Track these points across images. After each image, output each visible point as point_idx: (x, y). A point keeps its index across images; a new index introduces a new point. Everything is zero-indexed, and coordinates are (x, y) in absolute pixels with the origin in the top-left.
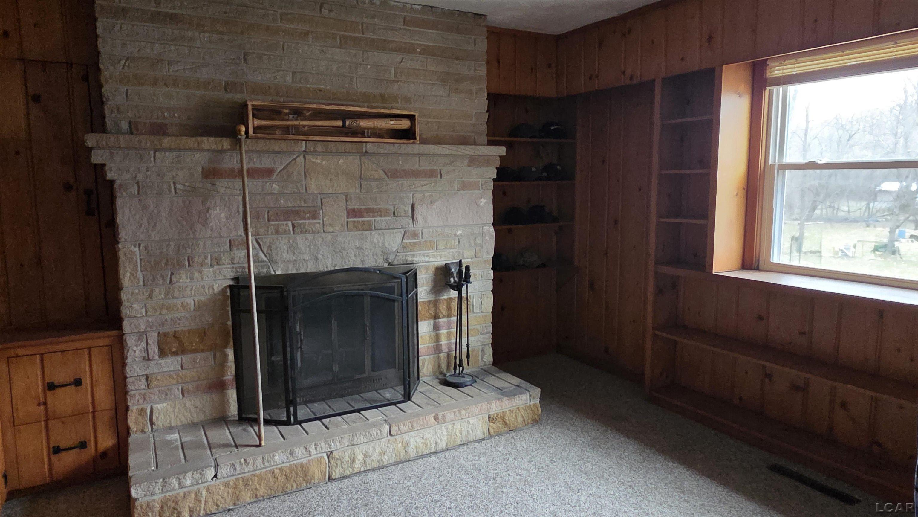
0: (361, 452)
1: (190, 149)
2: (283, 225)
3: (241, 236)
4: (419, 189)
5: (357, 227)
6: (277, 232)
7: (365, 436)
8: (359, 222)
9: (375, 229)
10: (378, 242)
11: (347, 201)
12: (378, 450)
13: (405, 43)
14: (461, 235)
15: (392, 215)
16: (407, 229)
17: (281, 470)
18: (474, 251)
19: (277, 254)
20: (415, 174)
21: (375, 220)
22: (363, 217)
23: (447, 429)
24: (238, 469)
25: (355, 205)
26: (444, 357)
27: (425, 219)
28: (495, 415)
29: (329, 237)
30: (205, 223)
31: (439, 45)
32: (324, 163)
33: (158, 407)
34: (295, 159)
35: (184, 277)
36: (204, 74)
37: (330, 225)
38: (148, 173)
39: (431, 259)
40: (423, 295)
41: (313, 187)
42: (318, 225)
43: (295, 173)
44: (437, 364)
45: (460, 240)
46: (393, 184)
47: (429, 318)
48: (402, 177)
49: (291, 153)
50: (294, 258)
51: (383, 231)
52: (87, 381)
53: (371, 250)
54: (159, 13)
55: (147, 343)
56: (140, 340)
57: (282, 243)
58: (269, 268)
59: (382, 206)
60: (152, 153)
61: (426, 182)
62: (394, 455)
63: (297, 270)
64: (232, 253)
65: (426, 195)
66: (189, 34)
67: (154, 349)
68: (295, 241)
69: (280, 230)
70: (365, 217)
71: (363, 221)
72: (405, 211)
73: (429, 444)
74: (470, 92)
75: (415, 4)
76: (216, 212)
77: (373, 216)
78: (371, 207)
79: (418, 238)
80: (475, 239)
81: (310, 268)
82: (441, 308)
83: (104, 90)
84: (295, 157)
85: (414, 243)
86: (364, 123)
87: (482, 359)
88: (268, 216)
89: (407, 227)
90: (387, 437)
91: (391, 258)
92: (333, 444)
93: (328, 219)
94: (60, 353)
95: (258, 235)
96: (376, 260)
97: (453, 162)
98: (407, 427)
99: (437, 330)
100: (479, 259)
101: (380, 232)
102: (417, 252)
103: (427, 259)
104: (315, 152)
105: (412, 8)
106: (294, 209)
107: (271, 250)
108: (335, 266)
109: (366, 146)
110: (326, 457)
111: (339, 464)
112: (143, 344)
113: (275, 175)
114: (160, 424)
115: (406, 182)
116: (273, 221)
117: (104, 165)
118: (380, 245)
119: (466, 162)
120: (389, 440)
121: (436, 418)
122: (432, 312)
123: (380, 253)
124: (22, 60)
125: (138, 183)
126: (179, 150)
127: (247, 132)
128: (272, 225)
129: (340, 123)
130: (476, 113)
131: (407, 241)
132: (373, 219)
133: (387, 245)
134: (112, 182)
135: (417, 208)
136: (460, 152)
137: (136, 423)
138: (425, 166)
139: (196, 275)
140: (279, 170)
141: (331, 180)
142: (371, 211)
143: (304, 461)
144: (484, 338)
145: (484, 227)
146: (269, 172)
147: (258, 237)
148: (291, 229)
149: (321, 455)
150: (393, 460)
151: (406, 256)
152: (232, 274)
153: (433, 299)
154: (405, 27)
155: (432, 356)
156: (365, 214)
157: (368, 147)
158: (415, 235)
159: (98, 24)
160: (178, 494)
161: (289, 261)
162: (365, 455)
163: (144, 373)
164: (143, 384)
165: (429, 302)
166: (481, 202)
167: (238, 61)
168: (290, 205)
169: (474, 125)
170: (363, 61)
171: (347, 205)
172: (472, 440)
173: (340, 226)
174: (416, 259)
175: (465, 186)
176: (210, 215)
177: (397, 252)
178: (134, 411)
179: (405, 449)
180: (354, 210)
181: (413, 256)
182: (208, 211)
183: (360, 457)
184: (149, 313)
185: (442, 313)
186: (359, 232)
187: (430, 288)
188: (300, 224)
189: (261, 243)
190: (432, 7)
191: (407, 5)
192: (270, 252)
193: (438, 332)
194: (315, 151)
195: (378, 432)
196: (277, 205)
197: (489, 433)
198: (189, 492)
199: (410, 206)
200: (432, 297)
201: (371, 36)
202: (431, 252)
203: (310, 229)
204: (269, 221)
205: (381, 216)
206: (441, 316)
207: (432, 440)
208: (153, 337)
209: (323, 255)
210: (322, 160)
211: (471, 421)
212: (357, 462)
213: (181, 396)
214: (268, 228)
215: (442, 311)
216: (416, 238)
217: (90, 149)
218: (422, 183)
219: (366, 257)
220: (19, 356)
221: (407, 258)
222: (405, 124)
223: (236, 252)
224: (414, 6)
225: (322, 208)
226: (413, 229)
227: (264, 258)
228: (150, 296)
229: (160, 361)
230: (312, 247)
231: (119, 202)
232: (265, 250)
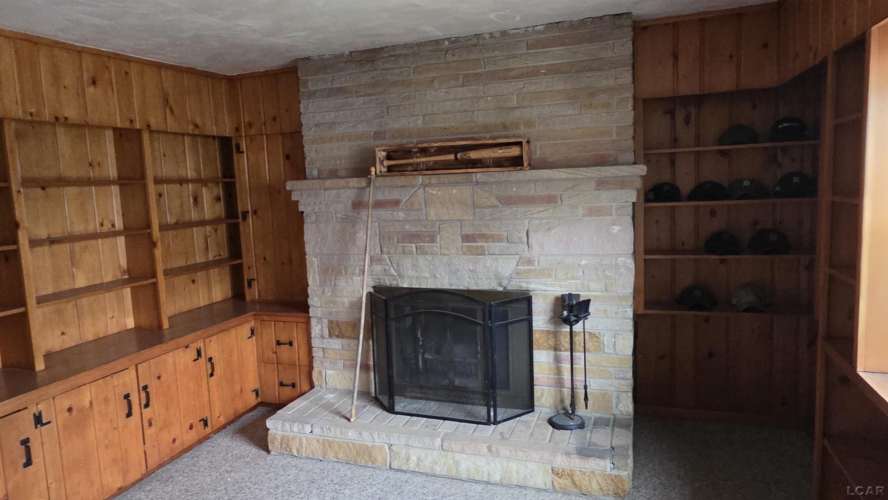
0: (415, 454)
1: (343, 188)
2: (408, 246)
3: (378, 254)
4: (536, 216)
5: (472, 251)
6: (404, 252)
7: (419, 442)
8: (472, 246)
9: (489, 254)
10: (491, 266)
11: (461, 227)
12: (430, 459)
13: (528, 67)
14: (586, 265)
15: (506, 241)
16: (522, 256)
17: (353, 444)
18: (604, 284)
19: (403, 270)
20: (531, 200)
21: (488, 246)
22: (476, 242)
23: (501, 464)
24: (325, 432)
25: (469, 230)
26: (568, 393)
27: (542, 247)
28: (561, 470)
29: (445, 258)
30: (354, 242)
31: (568, 61)
32: (440, 193)
33: (329, 372)
34: (416, 191)
35: (343, 281)
36: (362, 128)
37: (447, 249)
38: (320, 206)
39: (548, 288)
40: (540, 323)
41: (432, 214)
42: (435, 248)
43: (417, 203)
44: (559, 399)
45: (585, 270)
46: (508, 211)
47: (548, 349)
48: (516, 204)
49: (413, 186)
50: (417, 275)
51: (496, 256)
52: (295, 344)
53: (484, 273)
54: (332, 89)
55: (322, 326)
56: (318, 323)
57: (407, 262)
58: (398, 281)
59: (495, 232)
60: (323, 191)
61: (543, 209)
62: (446, 469)
63: (419, 285)
64: (372, 267)
65: (544, 221)
66: (350, 100)
67: (326, 332)
68: (417, 260)
69: (406, 251)
70: (478, 242)
71: (476, 246)
72: (519, 237)
73: (481, 472)
74: (608, 105)
75: (536, 26)
76: (360, 235)
77: (487, 242)
78: (484, 233)
79: (533, 265)
80: (604, 271)
81: (430, 284)
82: (562, 341)
83: (304, 149)
84: (416, 189)
85: (529, 270)
86: (474, 155)
87: (616, 407)
88: (397, 238)
89: (522, 253)
90: (439, 450)
91: (505, 283)
92: (392, 438)
93: (444, 243)
94: (282, 323)
95: (390, 254)
96: (490, 285)
97: (575, 186)
98: (459, 447)
99: (558, 363)
100: (612, 294)
101: (494, 257)
102: (533, 280)
103: (544, 288)
104: (429, 185)
105: (534, 30)
106: (416, 233)
107: (399, 267)
108: (452, 285)
109: (476, 176)
110: (387, 447)
111: (397, 457)
112: (320, 326)
113: (402, 204)
114: (330, 385)
115: (520, 210)
116: (400, 243)
117: (298, 201)
118: (493, 270)
119: (593, 185)
120: (441, 454)
121: (489, 449)
122: (552, 342)
123: (494, 277)
124: (282, 134)
125: (315, 213)
126: (338, 188)
127: (376, 172)
128: (400, 246)
129: (452, 157)
130: (617, 127)
131: (521, 268)
132: (487, 244)
133: (500, 270)
134: (302, 213)
135: (532, 235)
136: (580, 175)
137: (317, 380)
138: (540, 191)
139: (350, 281)
140: (404, 200)
141: (448, 208)
142: (484, 237)
143: (370, 444)
144: (619, 384)
145: (619, 259)
146: (396, 203)
147: (390, 255)
148: (415, 251)
149: (384, 444)
150: (444, 473)
151: (520, 282)
152: (372, 283)
153: (552, 330)
154: (529, 51)
155: (553, 388)
156: (478, 240)
157: (478, 176)
158: (530, 262)
159: (301, 106)
160: (290, 435)
161: (413, 277)
162: (419, 459)
163: (321, 346)
164: (321, 354)
165: (548, 332)
166: (614, 229)
167: (383, 115)
168: (413, 230)
169: (613, 141)
170: (484, 94)
171: (461, 231)
172: (530, 486)
173: (455, 249)
174: (531, 287)
175: (592, 212)
176: (357, 237)
177: (511, 278)
178: (316, 371)
179: (456, 467)
180: (467, 236)
181: (528, 283)
182: (355, 234)
183: (414, 458)
184: (322, 305)
185: (564, 346)
186: (473, 257)
187: (548, 318)
188: (421, 246)
189: (392, 260)
190: (558, 23)
191: (528, 29)
192: (398, 268)
193: (559, 365)
194: (430, 183)
195: (431, 443)
196: (403, 230)
197: (553, 487)
198: (296, 437)
199: (525, 232)
200: (550, 327)
201: (492, 68)
202: (549, 281)
203: (429, 251)
204: (398, 243)
205: (494, 242)
206: (563, 349)
207: (484, 469)
208: (325, 321)
209: (440, 275)
210: (438, 191)
211: (529, 465)
212: (411, 462)
213: (342, 368)
214: (396, 248)
215: (564, 343)
216: (531, 264)
217: (291, 192)
218: (539, 209)
219: (480, 280)
220: (264, 320)
221: (521, 284)
222: (515, 151)
223: (375, 266)
224: (536, 28)
225: (439, 233)
226: (528, 256)
227: (395, 274)
228: (323, 293)
229: (330, 340)
230: (431, 267)
231: (305, 225)
232: (395, 266)
